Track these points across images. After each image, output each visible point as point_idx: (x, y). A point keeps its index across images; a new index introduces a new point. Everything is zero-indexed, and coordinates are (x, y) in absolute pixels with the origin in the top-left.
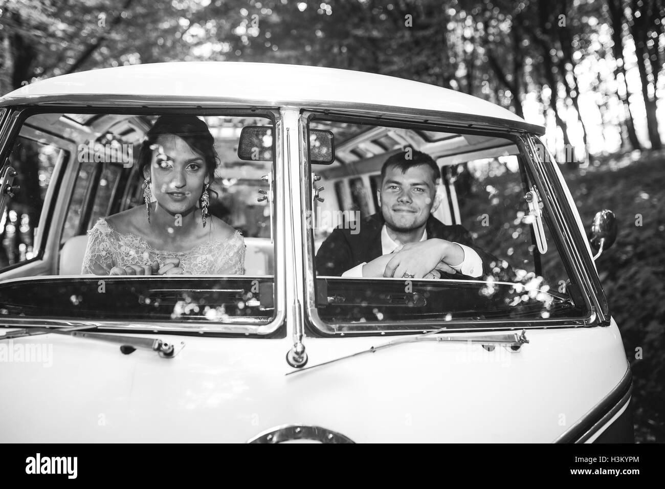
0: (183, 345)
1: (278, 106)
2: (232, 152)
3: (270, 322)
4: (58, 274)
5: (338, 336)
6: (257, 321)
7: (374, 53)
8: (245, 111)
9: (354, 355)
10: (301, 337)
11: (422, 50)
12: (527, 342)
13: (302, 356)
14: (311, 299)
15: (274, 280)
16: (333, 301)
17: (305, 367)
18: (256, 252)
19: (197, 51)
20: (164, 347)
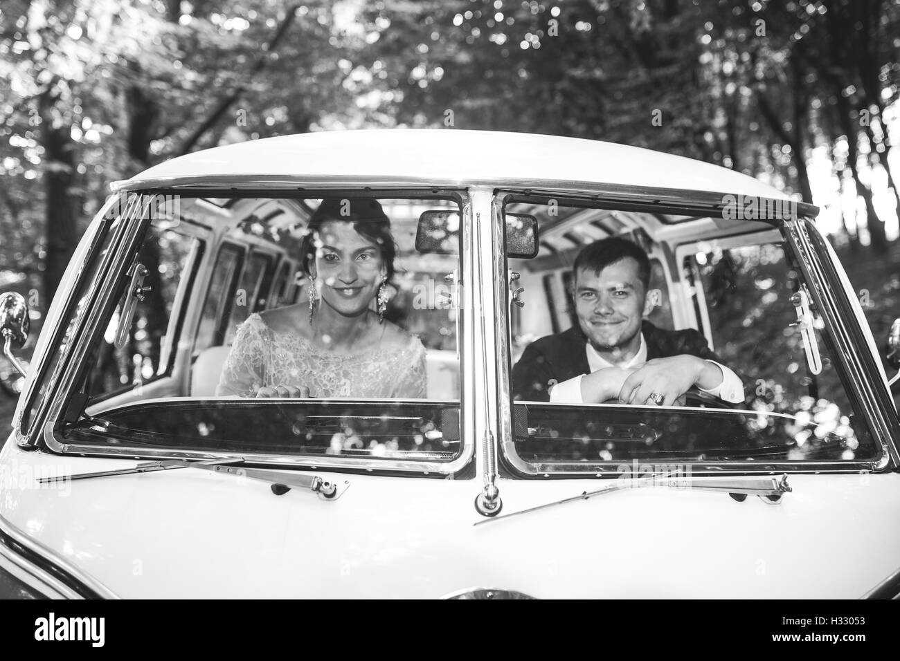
0: (347, 485)
1: (465, 185)
2: (407, 237)
3: (455, 459)
4: (190, 395)
5: (540, 477)
6: (439, 457)
7: (597, 100)
8: (425, 192)
9: (560, 503)
10: (493, 478)
11: (663, 94)
12: (789, 490)
13: (495, 501)
14: (506, 430)
15: (460, 405)
16: (536, 434)
17: (498, 515)
18: (441, 369)
19: (361, 102)
20: (324, 488)
